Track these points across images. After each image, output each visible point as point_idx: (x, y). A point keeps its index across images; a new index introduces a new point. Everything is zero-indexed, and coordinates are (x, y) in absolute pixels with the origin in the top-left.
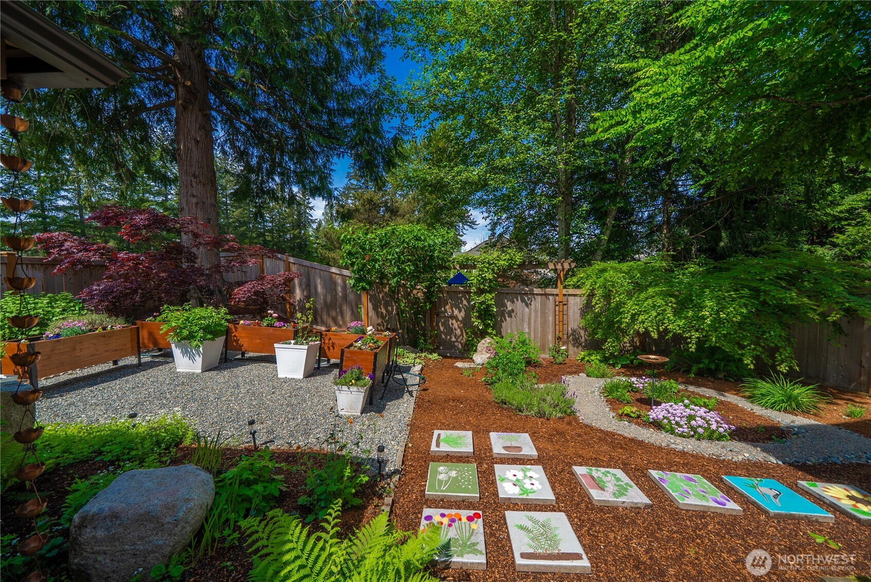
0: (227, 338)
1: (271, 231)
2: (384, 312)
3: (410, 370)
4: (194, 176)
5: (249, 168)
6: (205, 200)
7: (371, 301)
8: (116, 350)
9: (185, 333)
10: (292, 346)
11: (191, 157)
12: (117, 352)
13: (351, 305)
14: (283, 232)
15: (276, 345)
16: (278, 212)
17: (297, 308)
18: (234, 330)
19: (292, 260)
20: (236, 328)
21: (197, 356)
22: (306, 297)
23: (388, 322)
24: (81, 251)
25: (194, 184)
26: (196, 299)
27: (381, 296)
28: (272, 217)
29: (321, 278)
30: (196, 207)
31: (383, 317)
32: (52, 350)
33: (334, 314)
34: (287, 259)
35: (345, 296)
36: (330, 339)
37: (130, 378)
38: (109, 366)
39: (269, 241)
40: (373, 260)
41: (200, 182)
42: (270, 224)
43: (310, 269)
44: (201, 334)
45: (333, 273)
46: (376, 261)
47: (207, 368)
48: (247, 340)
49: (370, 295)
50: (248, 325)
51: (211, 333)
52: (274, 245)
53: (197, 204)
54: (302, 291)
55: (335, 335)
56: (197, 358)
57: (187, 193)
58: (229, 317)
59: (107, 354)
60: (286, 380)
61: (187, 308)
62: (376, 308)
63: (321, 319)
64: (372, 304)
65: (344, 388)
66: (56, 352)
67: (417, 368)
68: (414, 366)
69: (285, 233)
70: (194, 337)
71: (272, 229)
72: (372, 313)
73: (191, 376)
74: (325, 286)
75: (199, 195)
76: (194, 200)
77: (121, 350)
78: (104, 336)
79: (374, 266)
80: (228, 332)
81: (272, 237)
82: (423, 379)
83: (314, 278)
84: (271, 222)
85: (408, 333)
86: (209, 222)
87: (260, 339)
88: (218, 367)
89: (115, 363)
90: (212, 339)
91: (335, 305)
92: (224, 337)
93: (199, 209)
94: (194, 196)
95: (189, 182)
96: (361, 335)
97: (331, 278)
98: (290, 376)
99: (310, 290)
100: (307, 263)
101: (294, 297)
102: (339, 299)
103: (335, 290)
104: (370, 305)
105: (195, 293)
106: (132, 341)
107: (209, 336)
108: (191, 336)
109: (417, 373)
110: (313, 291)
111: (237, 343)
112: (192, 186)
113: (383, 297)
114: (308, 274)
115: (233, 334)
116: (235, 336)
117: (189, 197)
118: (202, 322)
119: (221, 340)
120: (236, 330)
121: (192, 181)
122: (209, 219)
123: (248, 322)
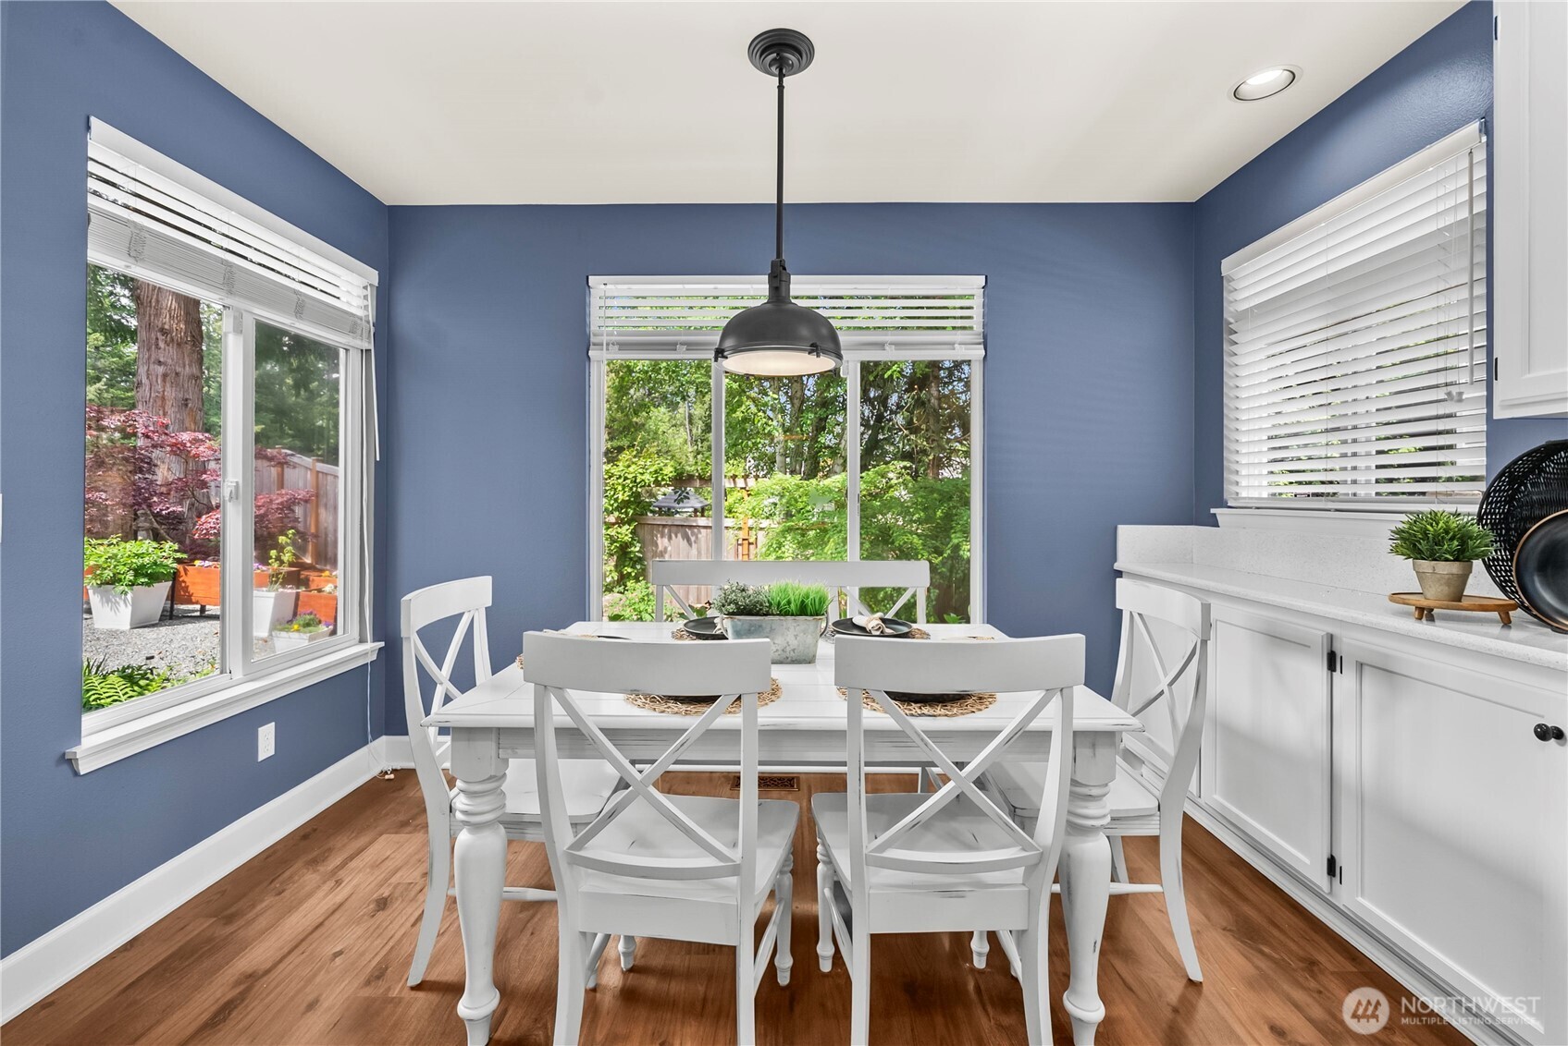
0: (173, 584)
4: (163, 331)
6: (178, 369)
9: (108, 574)
18: (183, 574)
20: (185, 570)
25: (162, 345)
26: (147, 530)
30: (164, 381)
41: (172, 340)
44: (130, 576)
47: (141, 624)
48: (200, 587)
51: (146, 575)
53: (165, 376)
56: (123, 608)
57: (149, 358)
58: (179, 555)
61: (115, 541)
70: (120, 580)
73: (113, 634)
75: (170, 361)
76: (161, 370)
80: (175, 576)
86: (186, 405)
88: (158, 623)
90: (148, 584)
92: (171, 583)
93: (168, 385)
94: (160, 363)
95: (153, 341)
105: (145, 521)
107: (142, 580)
108: (114, 581)
111: (185, 593)
112: (157, 347)
115: (181, 579)
116: (184, 581)
117: (152, 366)
118: (134, 561)
119: (164, 587)
120: (186, 574)
121: (157, 339)
122: (187, 400)
123: (207, 563)
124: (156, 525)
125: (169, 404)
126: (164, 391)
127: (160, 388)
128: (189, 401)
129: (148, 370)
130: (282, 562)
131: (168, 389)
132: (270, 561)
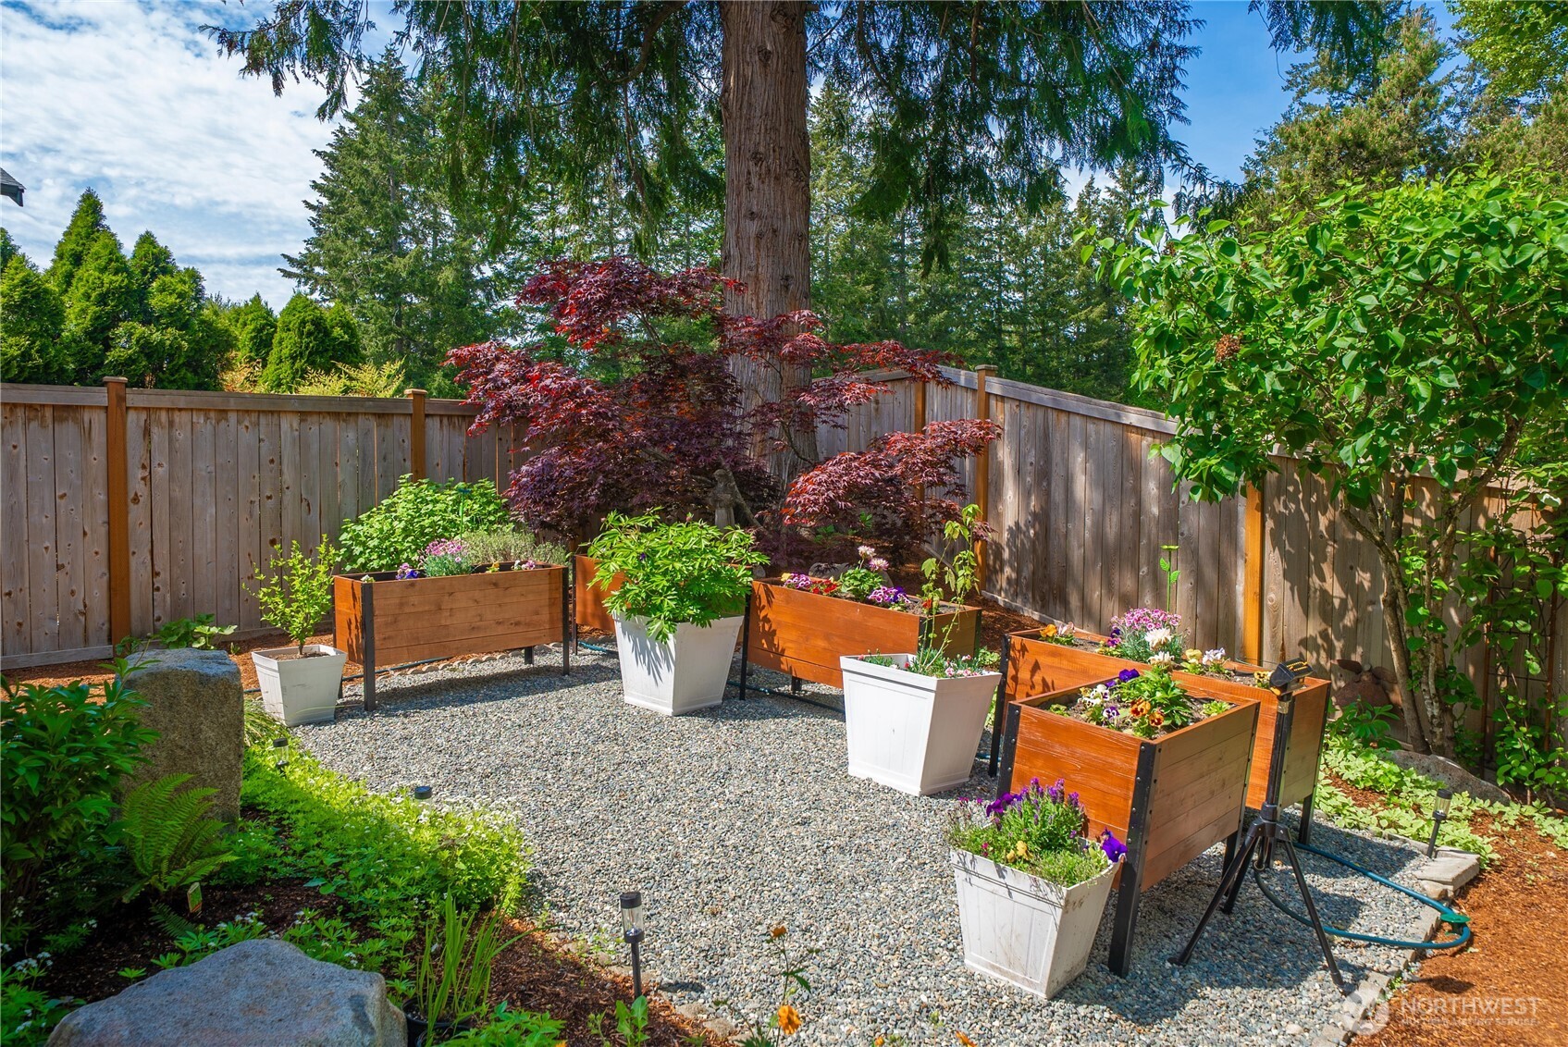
0: (747, 621)
1: (1017, 318)
2: (1337, 591)
3: (1398, 866)
4: (757, 158)
5: (910, 111)
6: (778, 224)
7: (1277, 543)
8: (517, 624)
10: (892, 672)
11: (750, 105)
12: (520, 629)
13: (1195, 553)
14: (1055, 315)
15: (846, 662)
16: (1044, 254)
17: (1006, 555)
18: (764, 602)
19: (995, 385)
20: (769, 593)
21: (664, 666)
22: (1035, 515)
23: (1351, 637)
24: (515, 383)
25: (755, 182)
26: (727, 507)
27: (1323, 522)
28: (1024, 274)
29: (1086, 446)
30: (758, 247)
31: (1328, 613)
32: (401, 605)
33: (1128, 584)
34: (982, 383)
35: (1172, 521)
36: (1036, 667)
37: (529, 700)
38: (516, 663)
39: (1013, 351)
40: (1255, 358)
41: (769, 172)
42: (1018, 296)
43: (1052, 416)
44: (669, 603)
45: (1130, 427)
46: (1265, 359)
47: (687, 710)
48: (793, 635)
49: (1278, 518)
50: (805, 588)
51: (699, 599)
52: (1025, 362)
53: (759, 236)
54: (1025, 494)
55: (1054, 654)
56: (663, 670)
57: (738, 210)
58: (756, 558)
59: (500, 630)
60: (868, 790)
62: (1298, 574)
63: (1083, 599)
64: (1285, 555)
65: (985, 866)
66: (407, 610)
67: (1449, 866)
68: (1432, 852)
69: (1062, 319)
70: (657, 607)
71: (1024, 311)
72: (1279, 591)
73: (647, 720)
74: (1100, 481)
75: (765, 210)
76: (752, 228)
77: (528, 625)
78: (496, 585)
79: (1255, 384)
80: (749, 605)
81: (1022, 336)
82: (1458, 927)
83: (1066, 450)
84: (1021, 288)
85: (1441, 695)
86: (787, 287)
87: (827, 637)
88: (718, 707)
89: (529, 658)
90: (701, 620)
91: (1135, 548)
93: (763, 253)
94: (752, 216)
95: (743, 179)
96: (1131, 665)
97: (1124, 446)
98: (882, 779)
99: (1048, 493)
100: (1042, 394)
101: (999, 516)
102: (1150, 529)
103: (1137, 492)
104: (1273, 559)
105: (725, 490)
106: (552, 604)
107: (692, 611)
108: (649, 607)
109: (1433, 890)
110: (1058, 495)
111: (771, 643)
112: (750, 188)
113: (1332, 526)
114: (1046, 436)
115: (762, 614)
116: (766, 619)
117: (742, 221)
118: (678, 565)
119: (730, 626)
120: (769, 602)
121: (749, 173)
122: (787, 278)
123: (803, 580)
124: (740, 499)
125: (764, 286)
126: (757, 266)
127: (751, 260)
128: (791, 281)
129: (737, 231)
130: (949, 595)
131: (763, 262)
132: (924, 587)
